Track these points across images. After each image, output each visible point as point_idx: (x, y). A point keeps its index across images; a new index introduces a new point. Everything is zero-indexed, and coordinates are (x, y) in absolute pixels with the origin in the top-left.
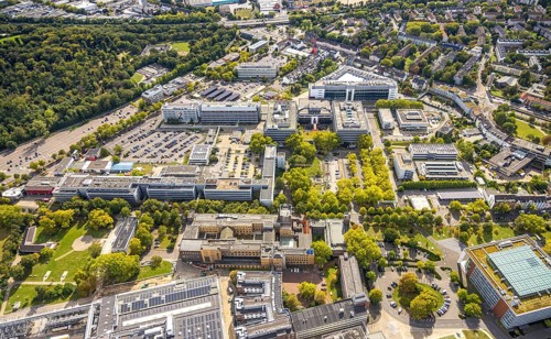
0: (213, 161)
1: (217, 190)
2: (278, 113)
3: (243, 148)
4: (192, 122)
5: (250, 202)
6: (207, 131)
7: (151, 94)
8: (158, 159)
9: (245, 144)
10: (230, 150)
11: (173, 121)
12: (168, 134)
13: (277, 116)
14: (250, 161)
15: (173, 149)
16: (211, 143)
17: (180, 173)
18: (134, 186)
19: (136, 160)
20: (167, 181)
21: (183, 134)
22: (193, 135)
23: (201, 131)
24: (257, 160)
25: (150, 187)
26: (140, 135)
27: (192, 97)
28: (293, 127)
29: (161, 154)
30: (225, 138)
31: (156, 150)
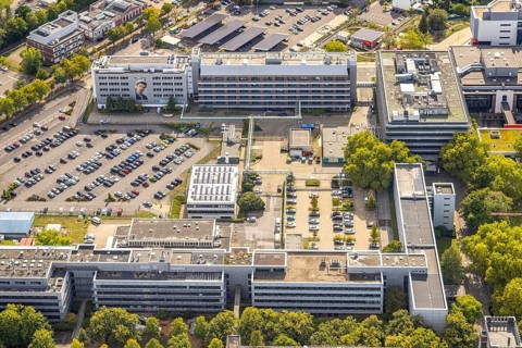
0: (251, 208)
1: (288, 281)
2: (411, 80)
3: (326, 176)
4: (172, 109)
5: (386, 316)
6: (216, 131)
7: (54, 33)
8: (98, 203)
9: (327, 163)
10: (290, 179)
11: (121, 106)
12: (112, 139)
13: (407, 88)
14: (351, 208)
15: (132, 177)
16: (234, 161)
17: (173, 239)
18: (58, 271)
19: (40, 206)
20: (146, 258)
21: (154, 138)
22: (181, 141)
23: (200, 132)
24: (371, 207)
25: (101, 275)
26: (37, 141)
27: (159, 45)
28: (459, 114)
29: (103, 193)
30: (270, 148)
31: (89, 181)
